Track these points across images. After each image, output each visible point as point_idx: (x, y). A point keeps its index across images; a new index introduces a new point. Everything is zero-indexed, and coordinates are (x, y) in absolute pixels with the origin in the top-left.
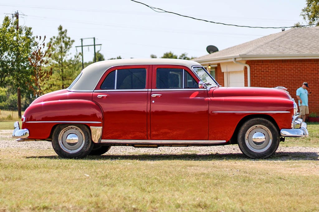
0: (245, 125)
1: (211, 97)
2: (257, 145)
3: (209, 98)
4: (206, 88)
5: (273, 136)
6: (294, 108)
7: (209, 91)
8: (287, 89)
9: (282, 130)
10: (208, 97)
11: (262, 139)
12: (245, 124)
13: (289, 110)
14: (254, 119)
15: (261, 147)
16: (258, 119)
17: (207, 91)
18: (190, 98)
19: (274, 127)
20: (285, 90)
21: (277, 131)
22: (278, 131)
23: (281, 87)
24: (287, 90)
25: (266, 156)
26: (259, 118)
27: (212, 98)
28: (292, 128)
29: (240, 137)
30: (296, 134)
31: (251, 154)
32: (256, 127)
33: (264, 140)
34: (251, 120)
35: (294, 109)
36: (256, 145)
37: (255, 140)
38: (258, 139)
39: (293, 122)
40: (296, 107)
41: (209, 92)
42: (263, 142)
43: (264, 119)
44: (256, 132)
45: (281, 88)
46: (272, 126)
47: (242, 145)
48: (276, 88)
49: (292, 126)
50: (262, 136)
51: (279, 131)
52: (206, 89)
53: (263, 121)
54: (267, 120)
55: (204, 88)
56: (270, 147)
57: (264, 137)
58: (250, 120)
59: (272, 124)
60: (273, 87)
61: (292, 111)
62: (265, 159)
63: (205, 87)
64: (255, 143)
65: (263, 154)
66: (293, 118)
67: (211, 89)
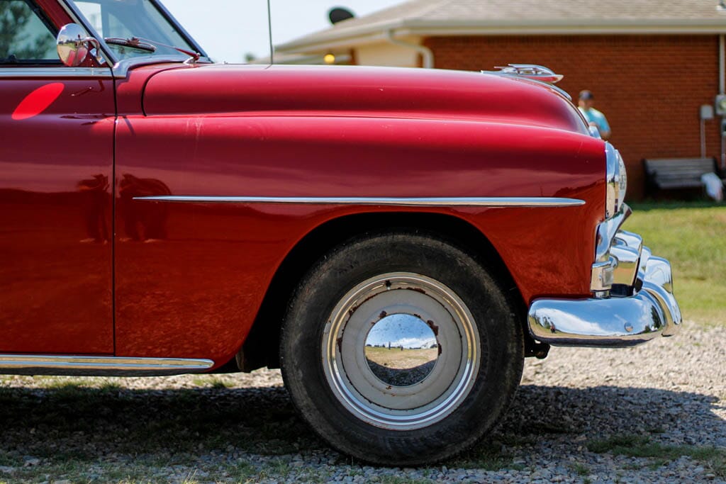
0: (323, 274)
1: (133, 111)
2: (394, 389)
3: (120, 121)
4: (106, 65)
5: (483, 339)
6: (609, 177)
7: (126, 79)
8: (560, 77)
9: (536, 303)
10: (116, 114)
11: (421, 354)
12: (325, 267)
13: (580, 189)
14: (376, 240)
15: (415, 400)
16: (400, 237)
17: (114, 79)
18: (16, 117)
19: (490, 286)
20: (548, 80)
21: (507, 310)
22: (512, 310)
23: (530, 67)
24: (559, 84)
25: (441, 448)
26: (405, 232)
27: (136, 121)
28: (592, 295)
29: (293, 339)
30: (617, 329)
31: (354, 441)
32: (388, 283)
33: (434, 355)
34: (358, 245)
35: (610, 186)
36: (384, 386)
37: (379, 359)
38: (399, 354)
39: (599, 256)
40: (617, 172)
41: (121, 87)
42: (429, 367)
43: (429, 242)
44: (383, 315)
45: (528, 72)
46: (478, 281)
47: (307, 387)
48: (506, 70)
49: (596, 285)
50: (420, 334)
51: (521, 310)
52: (106, 72)
53: (426, 249)
54: (447, 247)
55: (97, 65)
56: (467, 401)
57: (432, 340)
58: (349, 244)
59: (478, 271)
60: (489, 68)
61: (596, 194)
62: (437, 465)
63: (101, 60)
64: (381, 372)
65: (423, 439)
66: (598, 237)
67: (134, 72)
